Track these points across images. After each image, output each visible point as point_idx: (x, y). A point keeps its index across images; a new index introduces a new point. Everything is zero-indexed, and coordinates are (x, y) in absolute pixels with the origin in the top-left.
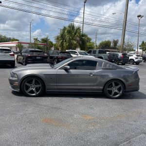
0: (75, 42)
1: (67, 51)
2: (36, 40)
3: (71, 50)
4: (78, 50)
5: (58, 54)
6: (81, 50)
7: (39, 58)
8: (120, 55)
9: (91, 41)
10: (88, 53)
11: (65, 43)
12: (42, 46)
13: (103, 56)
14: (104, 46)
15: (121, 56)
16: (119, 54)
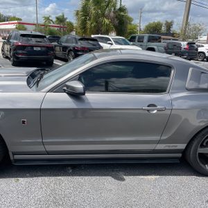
1: (93, 36)
2: (47, 19)
3: (100, 35)
4: (112, 36)
5: (77, 43)
6: (118, 35)
7: (39, 49)
8: (184, 44)
9: (133, 23)
10: (130, 41)
11: (89, 22)
12: (56, 28)
13: (155, 47)
14: (152, 30)
15: (186, 47)
16: (182, 43)
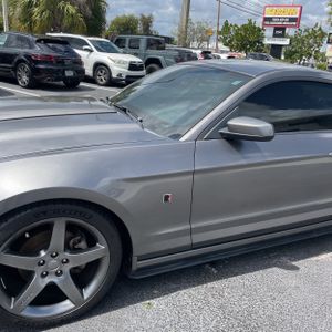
0: (72, 9)
3: (63, 34)
5: (31, 47)
13: (160, 58)
